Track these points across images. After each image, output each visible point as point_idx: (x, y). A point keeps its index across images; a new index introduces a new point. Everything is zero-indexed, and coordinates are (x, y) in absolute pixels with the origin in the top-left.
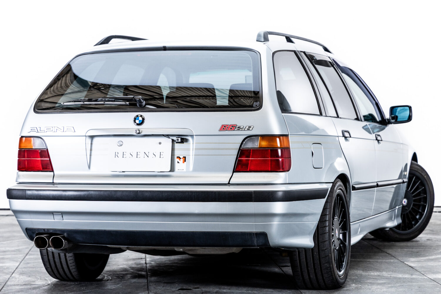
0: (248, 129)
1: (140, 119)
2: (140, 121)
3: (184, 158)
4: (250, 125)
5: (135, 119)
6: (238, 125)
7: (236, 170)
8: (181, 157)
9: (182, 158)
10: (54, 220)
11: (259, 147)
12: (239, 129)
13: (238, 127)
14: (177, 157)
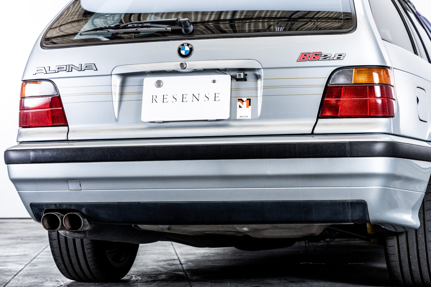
0: (338, 58)
1: (187, 48)
2: (186, 51)
3: (249, 100)
4: (340, 53)
5: (179, 50)
6: (324, 53)
7: (320, 116)
8: (245, 99)
9: (246, 101)
10: (69, 191)
11: (353, 83)
12: (326, 58)
13: (323, 55)
14: (239, 100)
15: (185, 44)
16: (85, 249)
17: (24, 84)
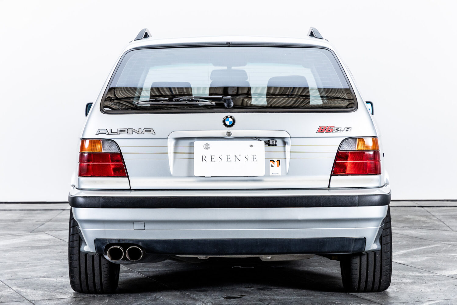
0: (346, 131)
1: (231, 120)
2: (230, 122)
3: (278, 161)
4: (348, 127)
5: (224, 121)
6: (336, 127)
7: (333, 173)
8: (275, 160)
9: (276, 162)
10: (133, 230)
11: (356, 149)
12: (337, 131)
13: (336, 129)
14: (271, 160)
15: (228, 116)
16: (102, 268)
17: (84, 141)
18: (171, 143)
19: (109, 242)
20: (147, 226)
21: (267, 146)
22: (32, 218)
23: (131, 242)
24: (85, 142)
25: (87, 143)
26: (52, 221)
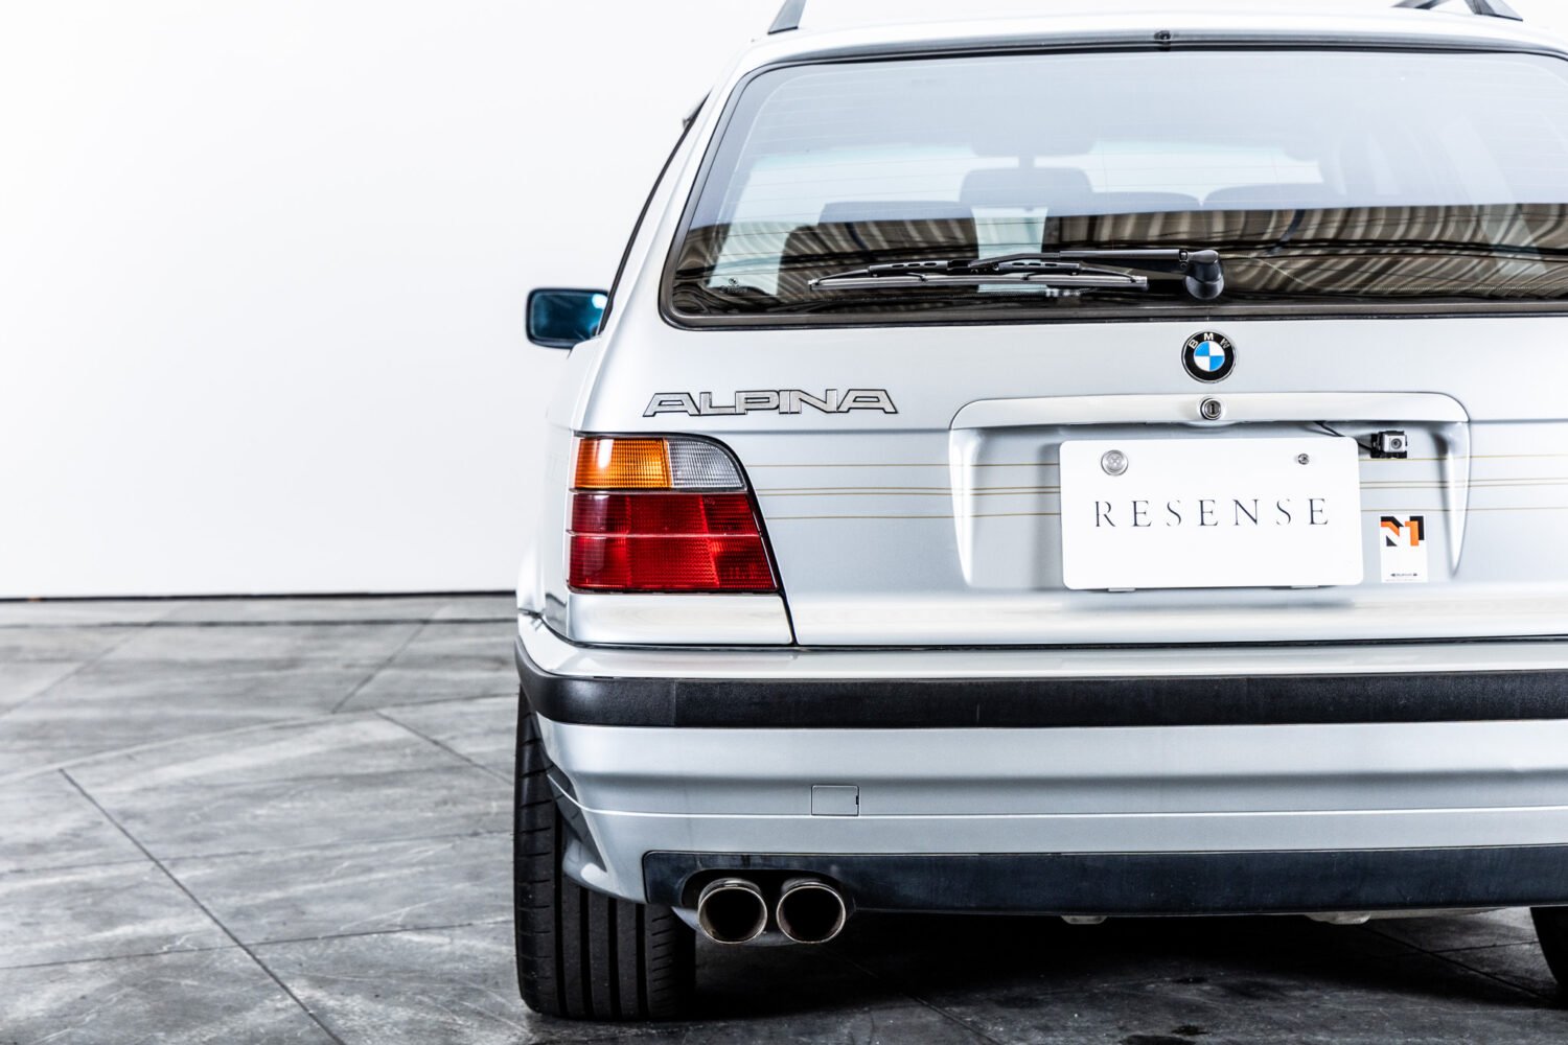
1: (1216, 350)
2: (1214, 360)
3: (1416, 523)
5: (1189, 354)
8: (1403, 518)
9: (1407, 524)
10: (811, 817)
14: (1384, 519)
15: (1206, 335)
16: (648, 934)
17: (593, 444)
18: (961, 452)
19: (703, 866)
20: (869, 801)
21: (1368, 456)
22: (330, 654)
23: (795, 866)
24: (595, 446)
25: (604, 452)
26: (395, 666)
